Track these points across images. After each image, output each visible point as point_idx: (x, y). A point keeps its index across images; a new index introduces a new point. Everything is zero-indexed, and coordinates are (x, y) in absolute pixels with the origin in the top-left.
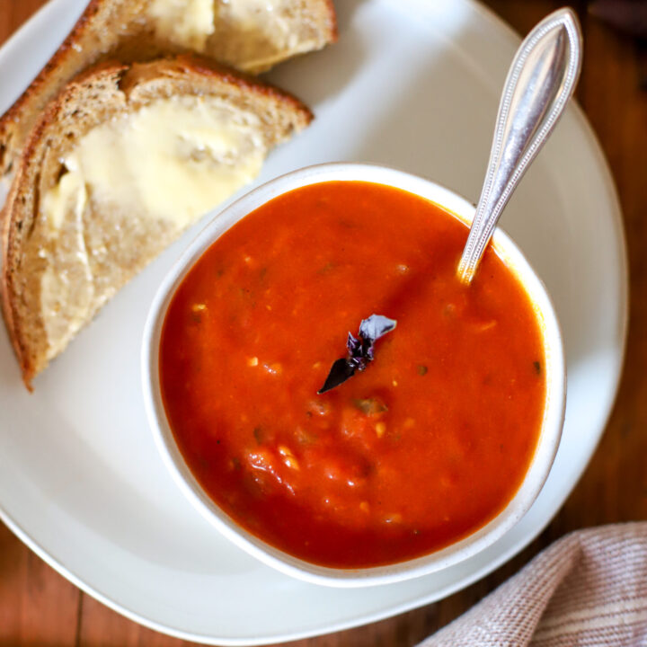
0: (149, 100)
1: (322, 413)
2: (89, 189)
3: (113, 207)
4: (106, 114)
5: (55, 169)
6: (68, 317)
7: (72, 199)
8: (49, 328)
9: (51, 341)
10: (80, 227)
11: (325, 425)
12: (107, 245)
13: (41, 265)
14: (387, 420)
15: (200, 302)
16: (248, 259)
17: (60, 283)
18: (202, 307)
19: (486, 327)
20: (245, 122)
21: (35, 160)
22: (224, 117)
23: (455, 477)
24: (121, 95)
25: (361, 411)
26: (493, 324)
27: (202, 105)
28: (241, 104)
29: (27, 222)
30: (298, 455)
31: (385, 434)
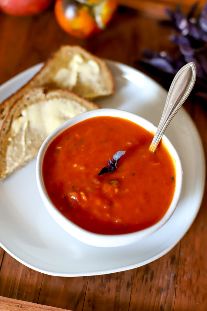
0: (52, 98)
1: (97, 183)
2: (29, 123)
3: (36, 130)
4: (38, 101)
5: (19, 115)
6: (15, 161)
7: (23, 124)
8: (8, 163)
9: (8, 168)
10: (24, 134)
11: (97, 187)
12: (32, 141)
13: (9, 143)
14: (119, 188)
15: (60, 146)
16: (77, 135)
17: (14, 149)
18: (60, 148)
19: (156, 164)
20: (81, 110)
21: (13, 110)
22: (75, 107)
23: (141, 210)
24: (43, 95)
25: (110, 184)
26: (159, 163)
27: (69, 103)
28: (81, 104)
29: (7, 129)
30: (87, 195)
31: (118, 193)
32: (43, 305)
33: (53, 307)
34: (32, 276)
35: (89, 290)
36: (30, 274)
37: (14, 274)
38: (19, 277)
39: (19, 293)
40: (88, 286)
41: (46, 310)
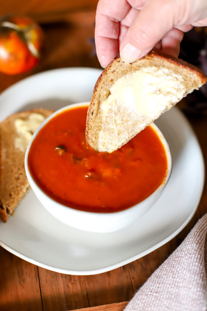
2: (116, 102)
10: (113, 115)
13: (99, 128)
29: (95, 112)
32: (98, 306)
33: (108, 305)
34: (74, 285)
35: (133, 278)
36: (72, 284)
37: (56, 289)
38: (63, 290)
39: (68, 306)
40: (131, 275)
41: (102, 310)
